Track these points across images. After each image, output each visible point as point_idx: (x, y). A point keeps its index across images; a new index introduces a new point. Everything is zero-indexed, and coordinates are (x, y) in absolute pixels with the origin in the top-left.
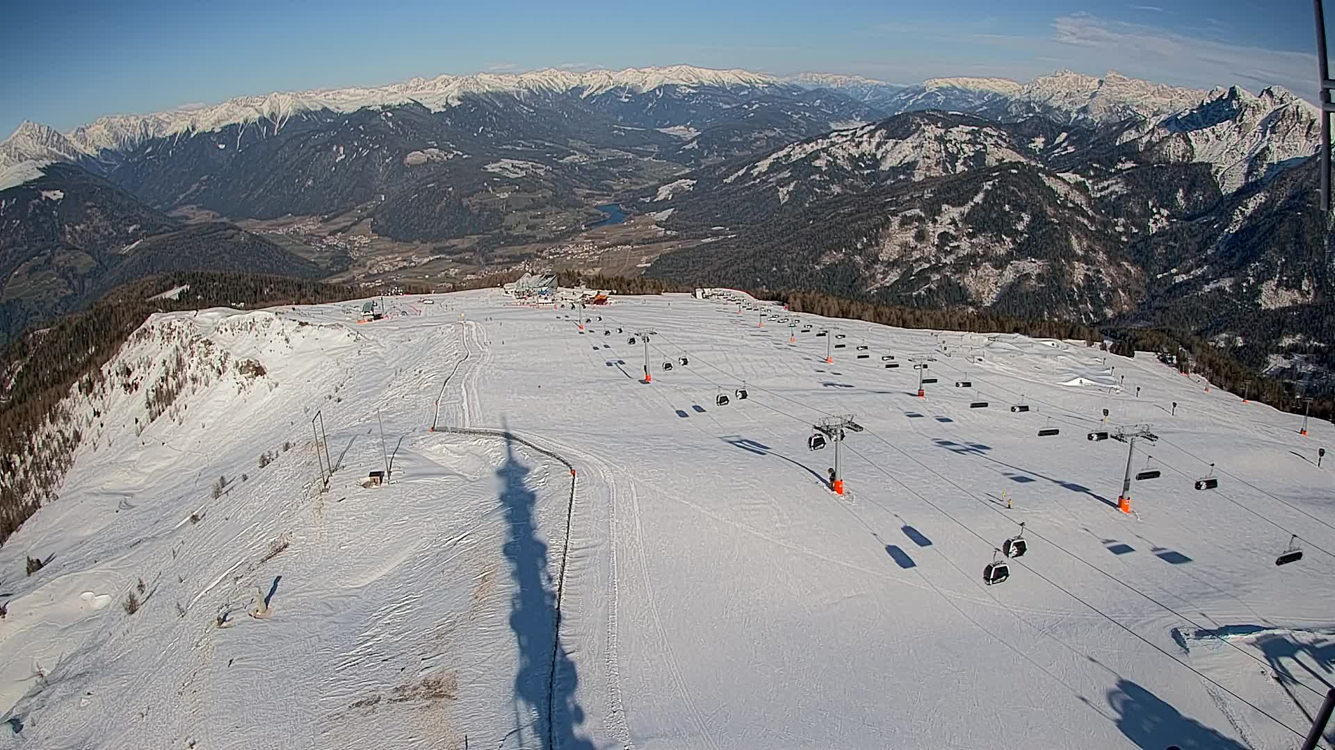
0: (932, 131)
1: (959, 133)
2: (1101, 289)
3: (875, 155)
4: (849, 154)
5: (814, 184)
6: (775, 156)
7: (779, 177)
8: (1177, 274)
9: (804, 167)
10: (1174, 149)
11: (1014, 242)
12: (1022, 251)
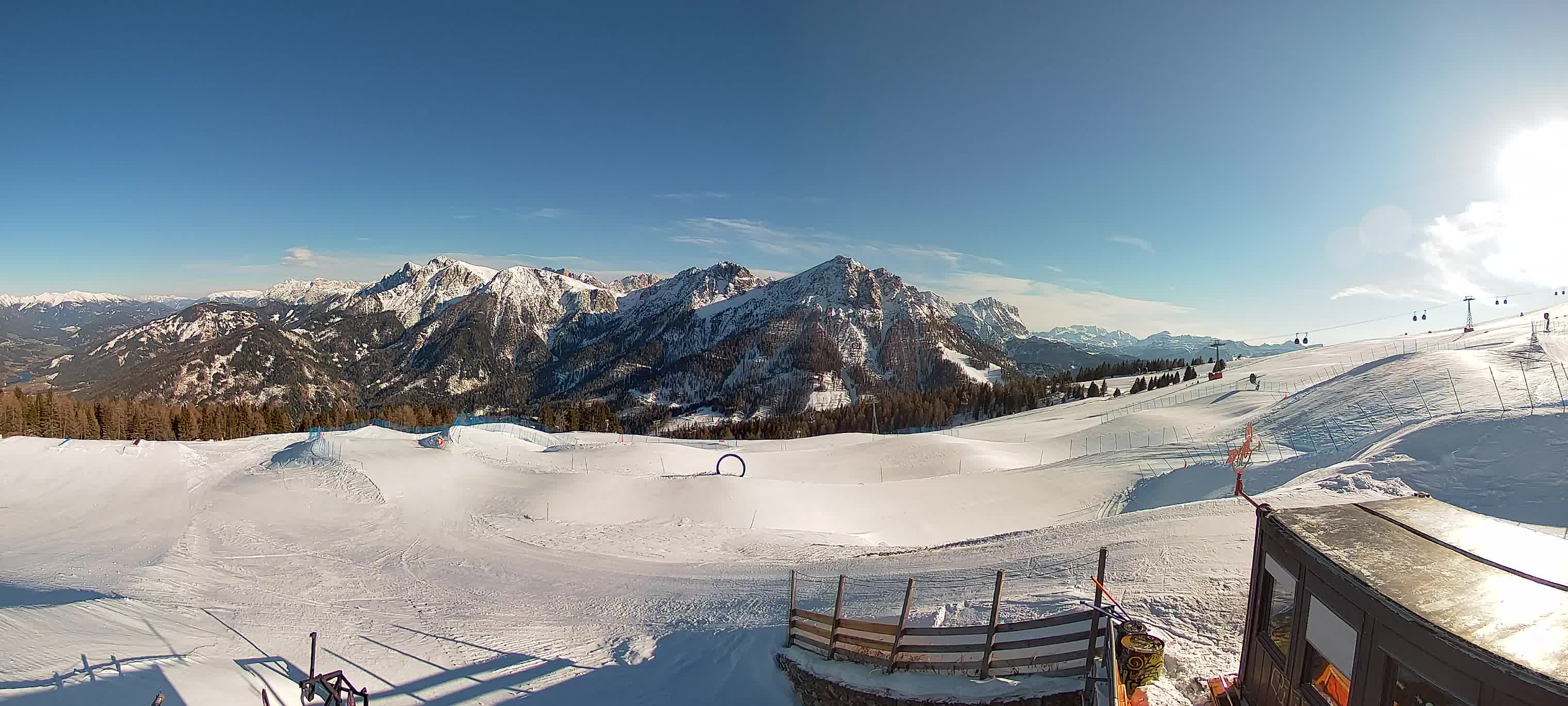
0: (210, 315)
1: (226, 315)
2: (329, 400)
3: (176, 333)
4: (161, 333)
5: (140, 352)
6: (118, 337)
7: (120, 349)
8: (381, 383)
9: (134, 343)
10: (369, 305)
11: (264, 375)
12: (271, 380)
